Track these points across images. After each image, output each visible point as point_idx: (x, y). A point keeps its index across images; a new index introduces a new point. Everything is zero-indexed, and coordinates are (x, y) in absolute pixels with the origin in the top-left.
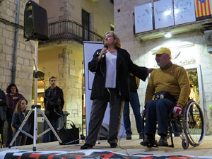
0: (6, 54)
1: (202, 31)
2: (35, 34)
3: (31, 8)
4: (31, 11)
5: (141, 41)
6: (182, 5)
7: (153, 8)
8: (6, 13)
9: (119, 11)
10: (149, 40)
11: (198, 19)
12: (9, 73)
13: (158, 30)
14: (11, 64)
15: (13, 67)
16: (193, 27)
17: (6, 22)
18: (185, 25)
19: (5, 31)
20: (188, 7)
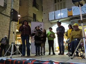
0: (7, 26)
1: (69, 20)
2: (13, 19)
3: (12, 11)
4: (12, 12)
5: (51, 23)
6: (63, 12)
7: (55, 13)
8: (7, 13)
9: (44, 14)
10: (53, 23)
11: (68, 16)
12: (8, 32)
13: (56, 20)
14: (9, 29)
15: (9, 30)
16: (67, 19)
17: (7, 16)
18: (65, 18)
19: (7, 19)
20: (65, 13)
